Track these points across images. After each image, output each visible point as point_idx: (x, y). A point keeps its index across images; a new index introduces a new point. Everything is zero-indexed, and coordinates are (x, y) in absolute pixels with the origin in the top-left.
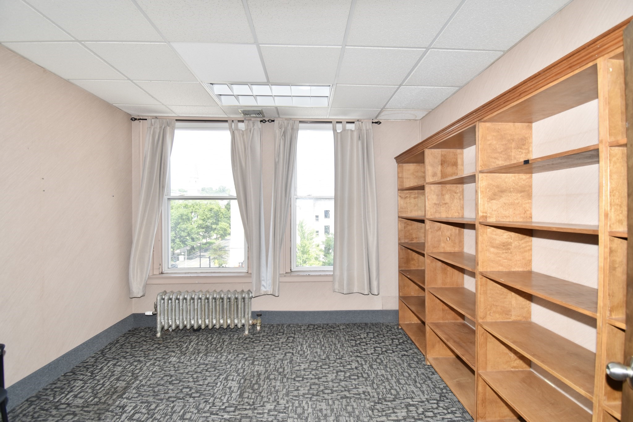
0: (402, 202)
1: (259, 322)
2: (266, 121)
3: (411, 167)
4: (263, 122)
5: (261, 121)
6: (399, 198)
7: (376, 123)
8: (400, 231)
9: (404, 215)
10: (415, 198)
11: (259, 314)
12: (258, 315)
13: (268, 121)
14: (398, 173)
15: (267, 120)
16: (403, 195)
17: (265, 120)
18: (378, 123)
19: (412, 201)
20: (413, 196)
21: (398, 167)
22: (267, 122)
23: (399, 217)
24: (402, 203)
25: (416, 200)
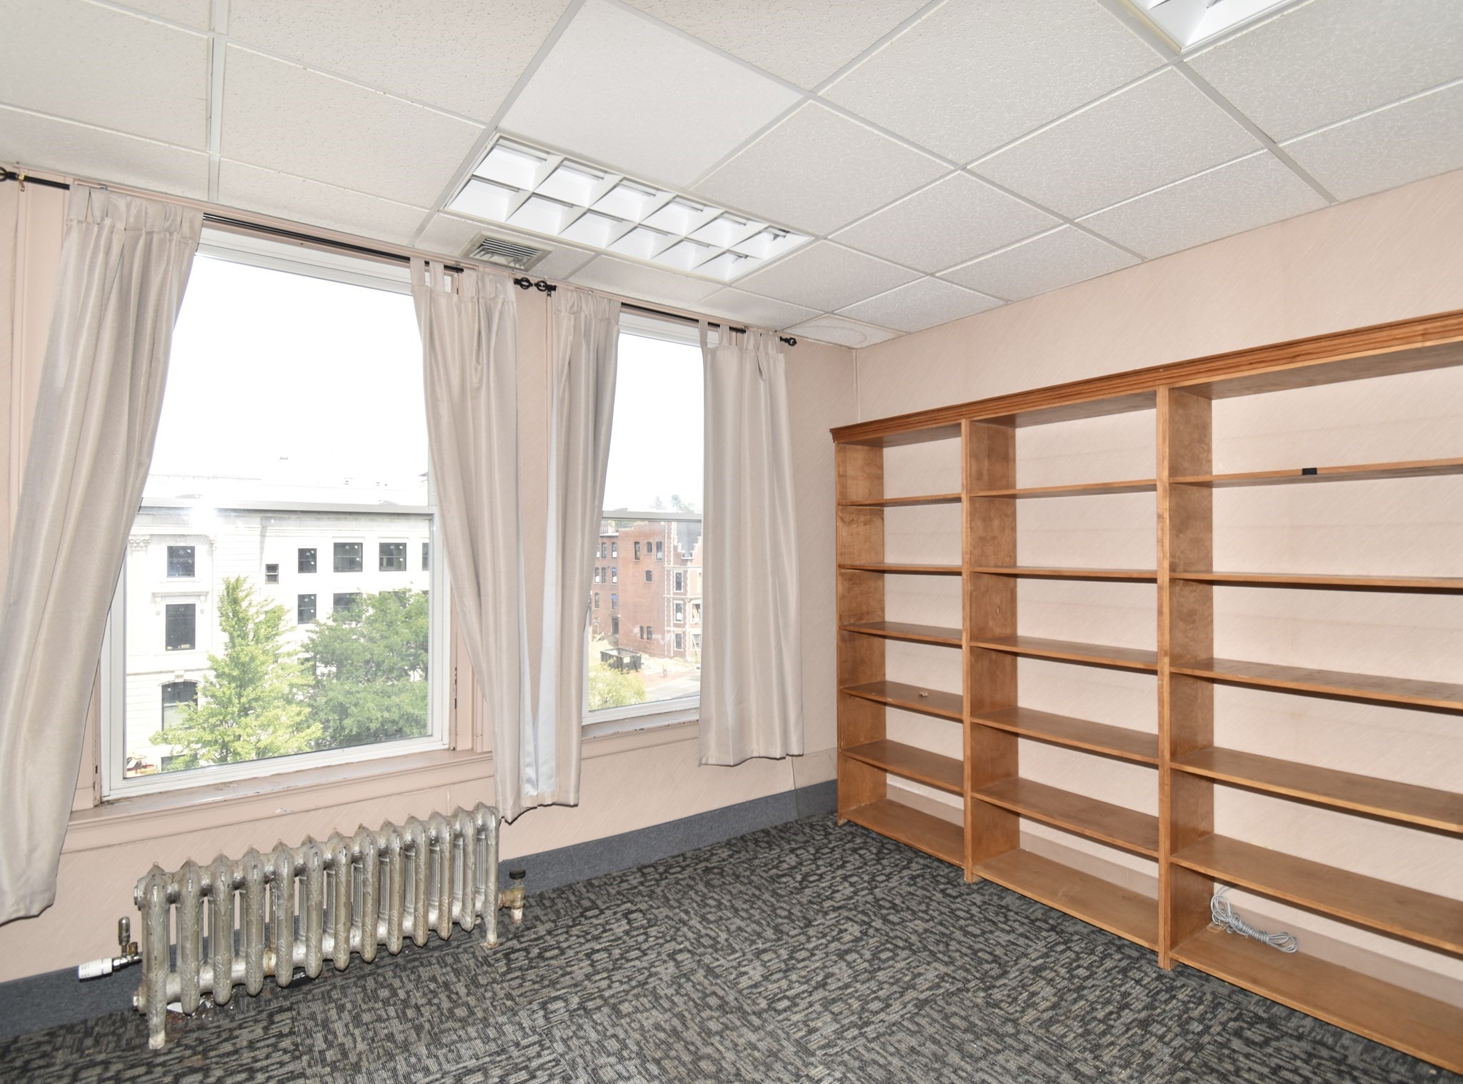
0: (844, 532)
1: (519, 895)
2: (530, 285)
3: (858, 455)
4: (522, 286)
5: (517, 282)
6: (840, 523)
7: (787, 341)
8: (841, 599)
9: (848, 562)
10: (865, 523)
11: (516, 869)
12: (513, 876)
13: (537, 285)
14: (839, 465)
15: (533, 281)
16: (847, 517)
17: (527, 281)
18: (791, 342)
19: (861, 529)
20: (862, 519)
21: (838, 451)
22: (533, 289)
23: (840, 566)
24: (845, 534)
25: (868, 527)
